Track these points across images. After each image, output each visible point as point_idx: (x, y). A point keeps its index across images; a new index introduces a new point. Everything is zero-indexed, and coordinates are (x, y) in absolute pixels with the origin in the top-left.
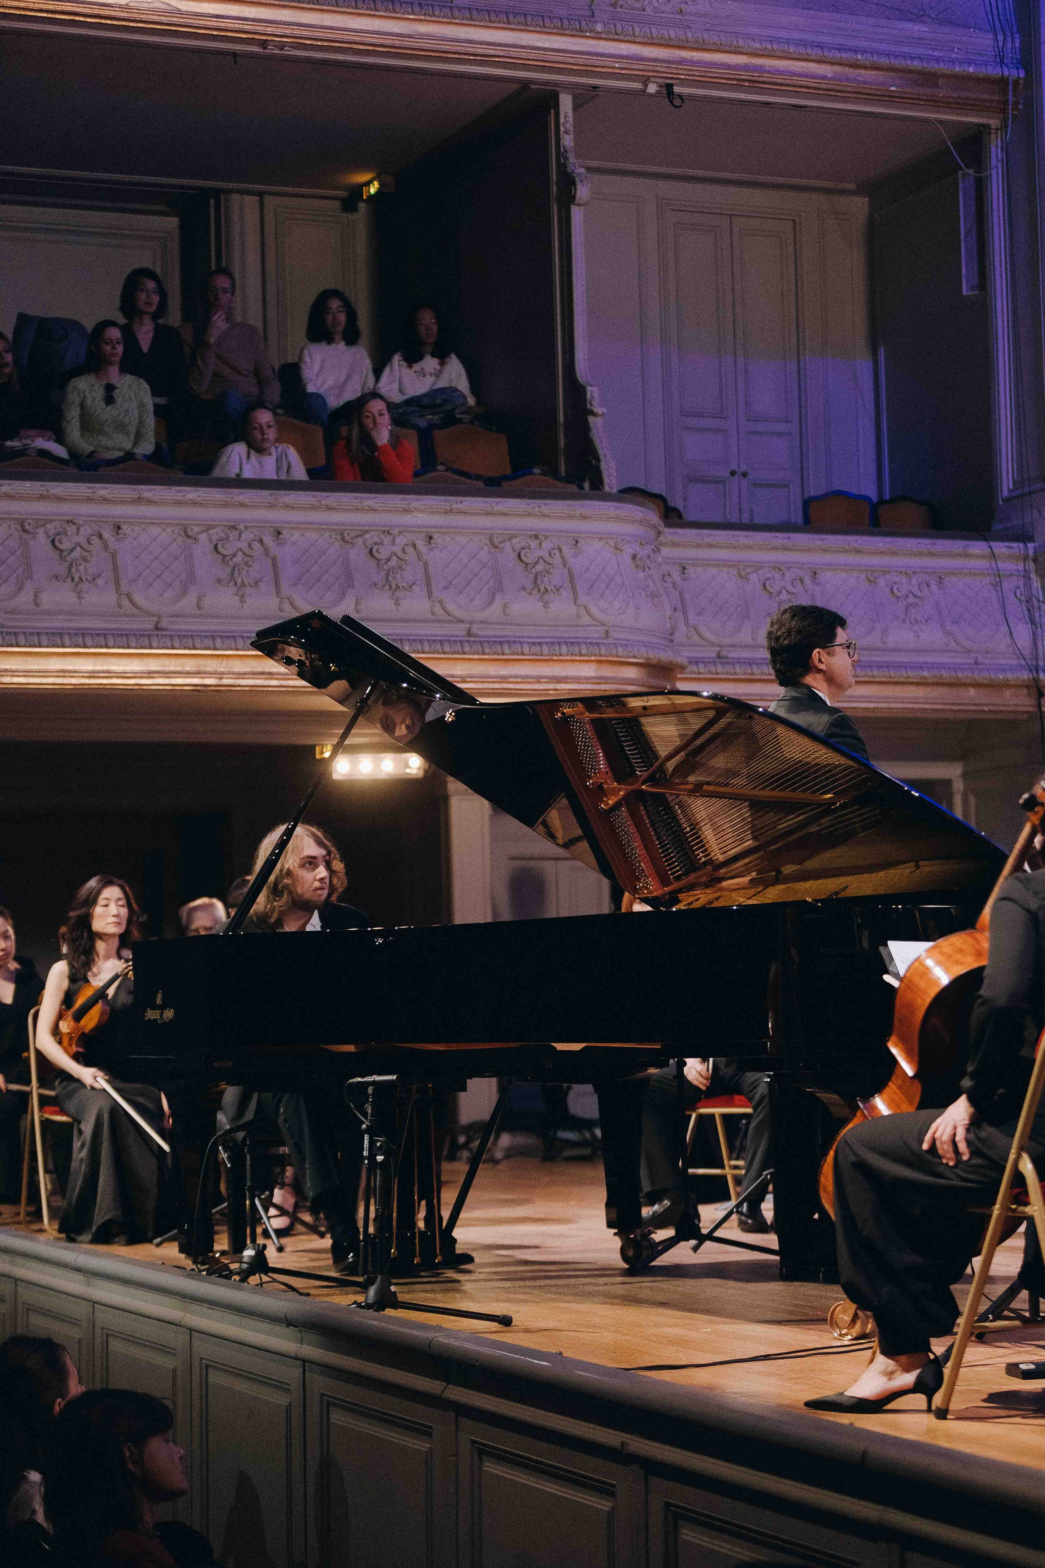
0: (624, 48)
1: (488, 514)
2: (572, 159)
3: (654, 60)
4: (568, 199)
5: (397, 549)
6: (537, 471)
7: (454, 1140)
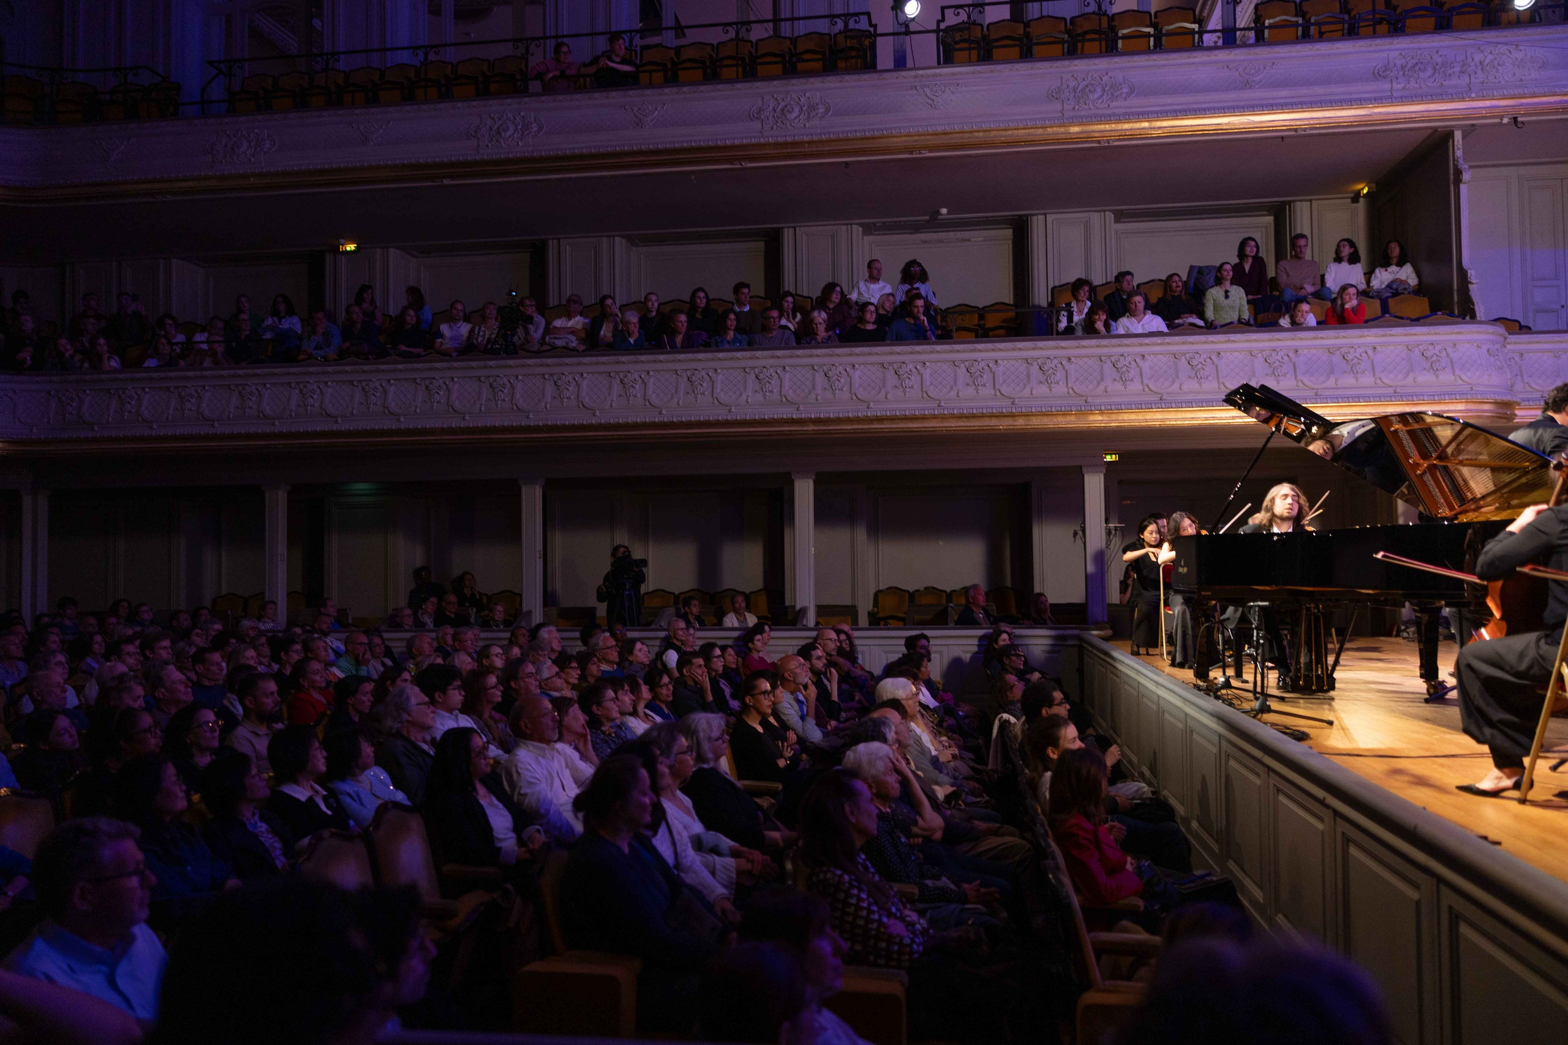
0: (1488, 103)
1: (1406, 335)
2: (1461, 161)
3: (1506, 106)
4: (1458, 181)
5: (1358, 355)
6: (1439, 313)
7: (1399, 628)
